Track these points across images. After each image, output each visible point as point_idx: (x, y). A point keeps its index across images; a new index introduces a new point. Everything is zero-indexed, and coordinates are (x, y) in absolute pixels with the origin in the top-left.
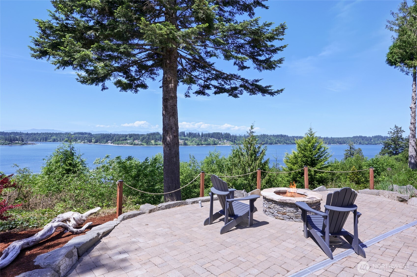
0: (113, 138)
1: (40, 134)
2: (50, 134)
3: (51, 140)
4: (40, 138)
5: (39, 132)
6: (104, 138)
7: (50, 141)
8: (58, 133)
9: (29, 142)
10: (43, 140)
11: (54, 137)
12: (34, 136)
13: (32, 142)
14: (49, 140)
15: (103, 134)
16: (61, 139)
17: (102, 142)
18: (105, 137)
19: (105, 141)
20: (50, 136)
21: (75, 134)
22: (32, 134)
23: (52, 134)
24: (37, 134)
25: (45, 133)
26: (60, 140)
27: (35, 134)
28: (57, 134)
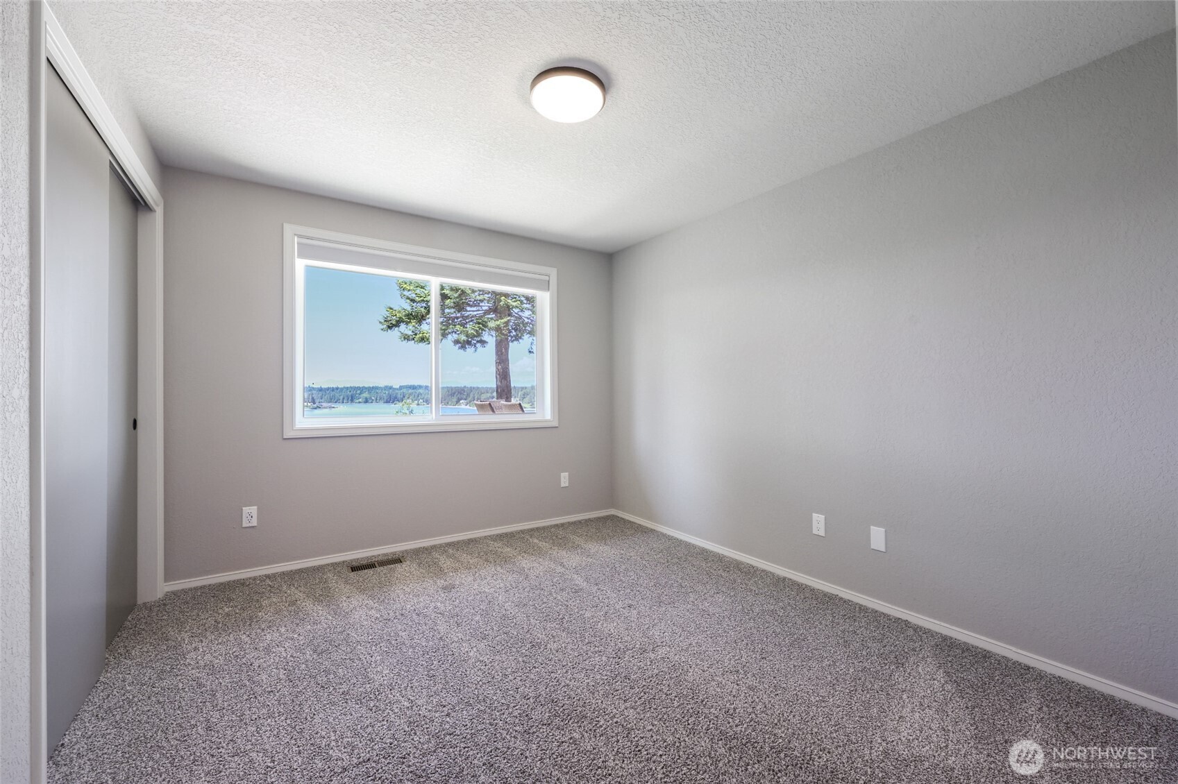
0: (468, 395)
1: (342, 389)
2: (359, 388)
3: (360, 400)
4: (341, 397)
5: (340, 386)
6: (453, 395)
7: (359, 402)
8: (371, 386)
9: (325, 405)
10: (348, 399)
11: (366, 395)
12: (332, 393)
13: (330, 404)
14: (357, 401)
15: (452, 388)
16: (378, 398)
17: (450, 403)
18: (454, 393)
19: (455, 400)
20: (359, 392)
21: (401, 388)
22: (328, 389)
23: (362, 390)
24: (337, 388)
25: (351, 387)
26: (376, 399)
27: (333, 389)
28: (370, 389)
